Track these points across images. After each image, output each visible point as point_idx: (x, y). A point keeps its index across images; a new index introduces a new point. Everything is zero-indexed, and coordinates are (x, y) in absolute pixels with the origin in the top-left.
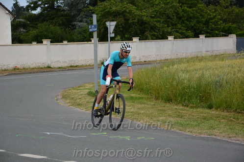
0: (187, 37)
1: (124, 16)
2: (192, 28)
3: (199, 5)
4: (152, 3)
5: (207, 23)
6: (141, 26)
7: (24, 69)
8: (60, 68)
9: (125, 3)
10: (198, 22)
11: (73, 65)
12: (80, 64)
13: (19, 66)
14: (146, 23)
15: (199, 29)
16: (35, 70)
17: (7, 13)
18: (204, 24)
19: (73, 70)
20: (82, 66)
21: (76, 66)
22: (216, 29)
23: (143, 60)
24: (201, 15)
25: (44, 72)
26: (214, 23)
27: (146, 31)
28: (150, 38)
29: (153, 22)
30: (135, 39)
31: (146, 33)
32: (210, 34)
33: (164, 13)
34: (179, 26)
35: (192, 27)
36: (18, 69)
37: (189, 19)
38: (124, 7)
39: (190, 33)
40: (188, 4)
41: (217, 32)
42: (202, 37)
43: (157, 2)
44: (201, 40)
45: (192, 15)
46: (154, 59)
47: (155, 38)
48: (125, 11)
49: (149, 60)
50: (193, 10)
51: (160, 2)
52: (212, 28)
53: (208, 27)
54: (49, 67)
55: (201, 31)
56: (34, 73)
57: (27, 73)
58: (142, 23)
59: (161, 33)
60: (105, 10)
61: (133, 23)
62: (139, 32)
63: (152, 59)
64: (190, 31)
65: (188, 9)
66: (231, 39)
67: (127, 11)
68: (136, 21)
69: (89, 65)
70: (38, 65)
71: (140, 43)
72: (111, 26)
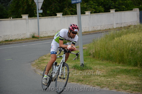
0: (99, 12)
2: (102, 4)
15: (108, 4)
21: (11, 41)
22: (122, 4)
27: (65, 7)
28: (70, 13)
30: (59, 15)
31: (65, 9)
32: (119, 9)
34: (92, 2)
35: (102, 3)
39: (101, 8)
41: (124, 7)
42: (112, 11)
44: (112, 14)
47: (73, 13)
52: (119, 3)
55: (110, 6)
62: (58, 8)
64: (100, 7)
69: (22, 39)
71: (63, 18)
72: (39, 3)
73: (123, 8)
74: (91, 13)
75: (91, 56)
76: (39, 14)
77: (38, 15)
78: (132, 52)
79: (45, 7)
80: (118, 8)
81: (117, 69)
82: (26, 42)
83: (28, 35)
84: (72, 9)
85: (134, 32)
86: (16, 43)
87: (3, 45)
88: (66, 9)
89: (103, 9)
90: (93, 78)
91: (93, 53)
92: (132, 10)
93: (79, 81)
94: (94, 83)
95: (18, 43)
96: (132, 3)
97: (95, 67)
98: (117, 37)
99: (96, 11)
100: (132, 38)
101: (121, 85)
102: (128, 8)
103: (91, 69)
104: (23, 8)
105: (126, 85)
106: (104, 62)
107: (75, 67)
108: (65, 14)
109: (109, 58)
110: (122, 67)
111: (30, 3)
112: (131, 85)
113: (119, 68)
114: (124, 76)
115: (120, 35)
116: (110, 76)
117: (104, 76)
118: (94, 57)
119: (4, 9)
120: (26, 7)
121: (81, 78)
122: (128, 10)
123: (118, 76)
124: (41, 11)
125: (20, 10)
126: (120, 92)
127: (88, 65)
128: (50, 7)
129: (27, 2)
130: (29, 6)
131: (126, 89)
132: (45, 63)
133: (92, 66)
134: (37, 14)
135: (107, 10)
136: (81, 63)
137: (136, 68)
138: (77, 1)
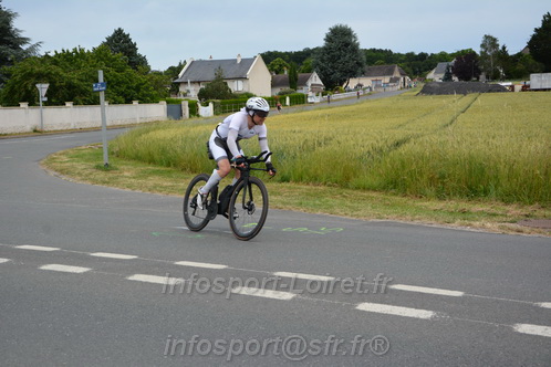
0: (119, 104)
1: (49, 79)
3: (127, 70)
5: (137, 89)
6: (69, 89)
10: (128, 88)
12: (9, 131)
14: (75, 87)
15: (130, 95)
18: (134, 90)
20: (11, 134)
21: (5, 135)
22: (147, 95)
23: (78, 127)
24: (130, 80)
26: (144, 89)
27: (76, 96)
28: (82, 103)
29: (83, 85)
30: (68, 104)
32: (142, 101)
33: (91, 77)
35: (122, 92)
37: (119, 84)
38: (49, 69)
39: (121, 98)
40: (115, 68)
41: (149, 98)
42: (135, 103)
44: (135, 106)
45: (121, 80)
46: (90, 126)
47: (87, 103)
48: (50, 73)
49: (84, 126)
50: (121, 75)
52: (143, 94)
53: (138, 93)
55: (132, 97)
58: (70, 86)
59: (92, 99)
60: (25, 71)
61: (61, 87)
62: (67, 96)
63: (87, 126)
65: (117, 73)
66: (162, 105)
67: (53, 73)
68: (64, 84)
69: (20, 133)
71: (74, 108)
72: (43, 88)
73: (148, 100)
75: (114, 156)
76: (43, 101)
77: (41, 103)
78: (164, 151)
79: (48, 94)
81: (147, 170)
82: (25, 137)
83: (28, 128)
84: (84, 98)
85: (164, 128)
88: (77, 98)
89: (123, 100)
91: (117, 152)
92: (158, 102)
93: (104, 182)
94: (123, 184)
95: (14, 138)
96: (157, 94)
97: (122, 167)
98: (144, 133)
99: (115, 102)
100: (161, 134)
101: (155, 187)
102: (154, 100)
103: (117, 169)
104: (20, 94)
105: (161, 187)
106: (132, 162)
107: (98, 168)
108: (76, 104)
109: (138, 158)
110: (153, 168)
111: (29, 89)
112: (166, 187)
114: (157, 178)
115: (147, 132)
116: (140, 177)
117: (134, 178)
118: (118, 156)
120: (23, 94)
121: (106, 179)
122: (153, 102)
123: (149, 178)
124: (46, 99)
125: (16, 96)
126: (154, 194)
127: (113, 165)
128: (57, 94)
129: (26, 86)
130: (27, 91)
131: (161, 191)
133: (118, 166)
134: (39, 102)
135: (129, 101)
136: (106, 162)
137: (169, 169)
138: (99, 88)
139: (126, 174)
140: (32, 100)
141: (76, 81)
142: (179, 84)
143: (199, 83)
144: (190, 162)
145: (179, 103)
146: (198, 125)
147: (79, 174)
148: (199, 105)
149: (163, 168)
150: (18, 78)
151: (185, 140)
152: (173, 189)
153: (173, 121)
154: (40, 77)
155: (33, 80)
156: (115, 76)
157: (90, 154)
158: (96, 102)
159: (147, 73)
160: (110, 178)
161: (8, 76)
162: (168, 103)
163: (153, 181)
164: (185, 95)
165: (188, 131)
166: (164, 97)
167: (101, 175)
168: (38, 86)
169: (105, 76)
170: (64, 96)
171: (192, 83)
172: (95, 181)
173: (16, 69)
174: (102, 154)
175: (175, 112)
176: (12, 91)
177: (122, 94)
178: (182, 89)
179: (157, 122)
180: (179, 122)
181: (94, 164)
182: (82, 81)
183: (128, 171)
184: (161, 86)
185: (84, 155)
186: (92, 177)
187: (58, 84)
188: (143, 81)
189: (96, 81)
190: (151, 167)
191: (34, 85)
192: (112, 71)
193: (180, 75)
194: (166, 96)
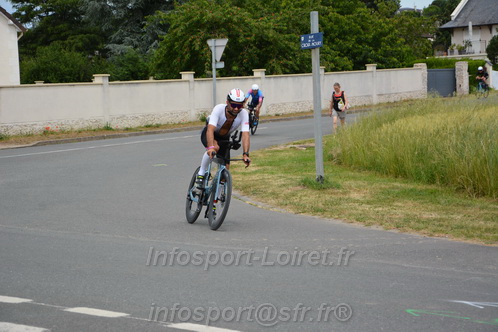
0: (343, 70)
1: (229, 30)
2: (348, 52)
3: (359, 10)
4: (274, 6)
5: (376, 43)
6: (259, 47)
7: (63, 132)
8: (127, 129)
9: (227, 5)
10: (359, 41)
11: (150, 123)
12: (163, 121)
13: (53, 127)
14: (270, 43)
15: (361, 53)
16: (85, 135)
17: (10, 25)
18: (370, 44)
19: (154, 133)
20: (166, 125)
21: (158, 126)
22: (392, 54)
24: (363, 28)
25: (104, 138)
26: (388, 43)
27: (271, 58)
28: (280, 71)
29: (283, 40)
30: (258, 73)
32: (383, 64)
33: (298, 25)
34: (328, 49)
35: (349, 50)
36: (52, 133)
37: (343, 35)
38: (228, 13)
39: (347, 61)
40: (338, 7)
42: (371, 68)
43: (283, 4)
44: (370, 74)
45: (347, 28)
46: (293, 111)
48: (229, 20)
49: (283, 111)
50: (349, 19)
51: (287, 4)
52: (385, 51)
53: (376, 50)
54: (108, 128)
55: (366, 57)
56: (85, 140)
57: (72, 141)
58: (262, 42)
59: (298, 62)
60: (191, 18)
61: (247, 43)
62: (256, 59)
63: (288, 110)
64: (345, 58)
65: (340, 17)
66: (419, 71)
67: (235, 19)
68: (253, 38)
69: (179, 123)
70: (86, 124)
71: (267, 80)
72: (218, 46)
73: (394, 63)
74: (326, 71)
75: (333, 163)
76: (217, 69)
77: (214, 70)
78: (422, 155)
79: (227, 57)
80: (382, 62)
81: (393, 188)
82: (188, 130)
83: (193, 115)
84: (284, 61)
85: (423, 112)
86: (168, 132)
87: (141, 134)
88: (273, 62)
89: (350, 64)
90: (345, 205)
91: (338, 155)
92: (412, 66)
93: (316, 210)
94: (350, 215)
95: (171, 132)
96: (410, 52)
97: (347, 183)
98: (386, 122)
99: (336, 68)
100: (416, 124)
101: (407, 220)
102: (404, 62)
103: (338, 187)
104: (183, 58)
105: (419, 221)
106: (364, 174)
107: (306, 183)
108: (270, 72)
109: (374, 167)
110: (403, 185)
111: (197, 48)
112: (428, 221)
113: (398, 188)
114: (410, 203)
115: (392, 120)
116: (380, 202)
117: (368, 203)
118: (340, 163)
119: (141, 60)
120: (187, 57)
121: (320, 205)
122: (403, 66)
123: (396, 204)
124: (221, 65)
125: (176, 62)
126: (407, 234)
127: (331, 180)
128: (240, 57)
129: (191, 44)
130: (194, 54)
131: (418, 229)
132: (237, 174)
133: (340, 182)
134: (211, 70)
135: (360, 66)
136: (319, 174)
137: (433, 187)
138: (312, 43)
139: (354, 195)
140: (200, 67)
141: (271, 34)
142: (451, 31)
143: (490, 27)
144: (472, 175)
145: (450, 65)
146: (487, 106)
147: (275, 195)
148: (490, 69)
149: (420, 187)
150: (179, 32)
151: (463, 135)
152: (440, 226)
153: (439, 99)
154: (215, 28)
155: (202, 33)
156: (337, 22)
157: (293, 159)
158: (304, 68)
159: (393, 14)
160: (326, 203)
161: (165, 27)
162: (430, 65)
163: (403, 209)
164: (462, 51)
165: (469, 118)
166: (423, 55)
167: (311, 197)
168: (210, 43)
169: (320, 22)
170: (251, 60)
171: (477, 27)
172: (301, 208)
173: (176, 16)
174: (313, 159)
175: (442, 83)
176: (171, 54)
177: (348, 53)
178: (457, 40)
179: (410, 102)
180: (450, 101)
181: (299, 178)
182: (281, 32)
183: (358, 190)
184: (419, 36)
185: (282, 160)
186: (296, 200)
187: (241, 40)
188: (387, 28)
189: (306, 31)
190: (399, 184)
191: (204, 42)
192: (333, 14)
193: (455, 14)
194: (426, 54)
